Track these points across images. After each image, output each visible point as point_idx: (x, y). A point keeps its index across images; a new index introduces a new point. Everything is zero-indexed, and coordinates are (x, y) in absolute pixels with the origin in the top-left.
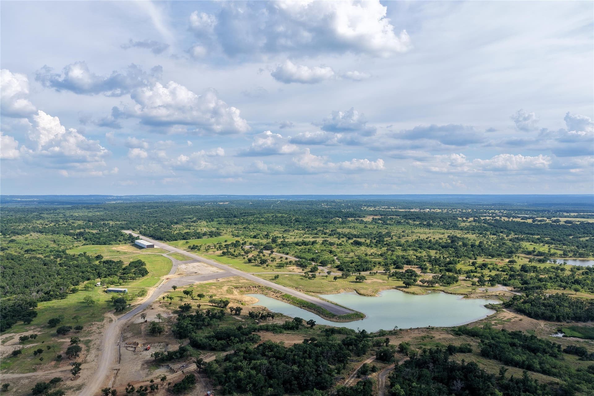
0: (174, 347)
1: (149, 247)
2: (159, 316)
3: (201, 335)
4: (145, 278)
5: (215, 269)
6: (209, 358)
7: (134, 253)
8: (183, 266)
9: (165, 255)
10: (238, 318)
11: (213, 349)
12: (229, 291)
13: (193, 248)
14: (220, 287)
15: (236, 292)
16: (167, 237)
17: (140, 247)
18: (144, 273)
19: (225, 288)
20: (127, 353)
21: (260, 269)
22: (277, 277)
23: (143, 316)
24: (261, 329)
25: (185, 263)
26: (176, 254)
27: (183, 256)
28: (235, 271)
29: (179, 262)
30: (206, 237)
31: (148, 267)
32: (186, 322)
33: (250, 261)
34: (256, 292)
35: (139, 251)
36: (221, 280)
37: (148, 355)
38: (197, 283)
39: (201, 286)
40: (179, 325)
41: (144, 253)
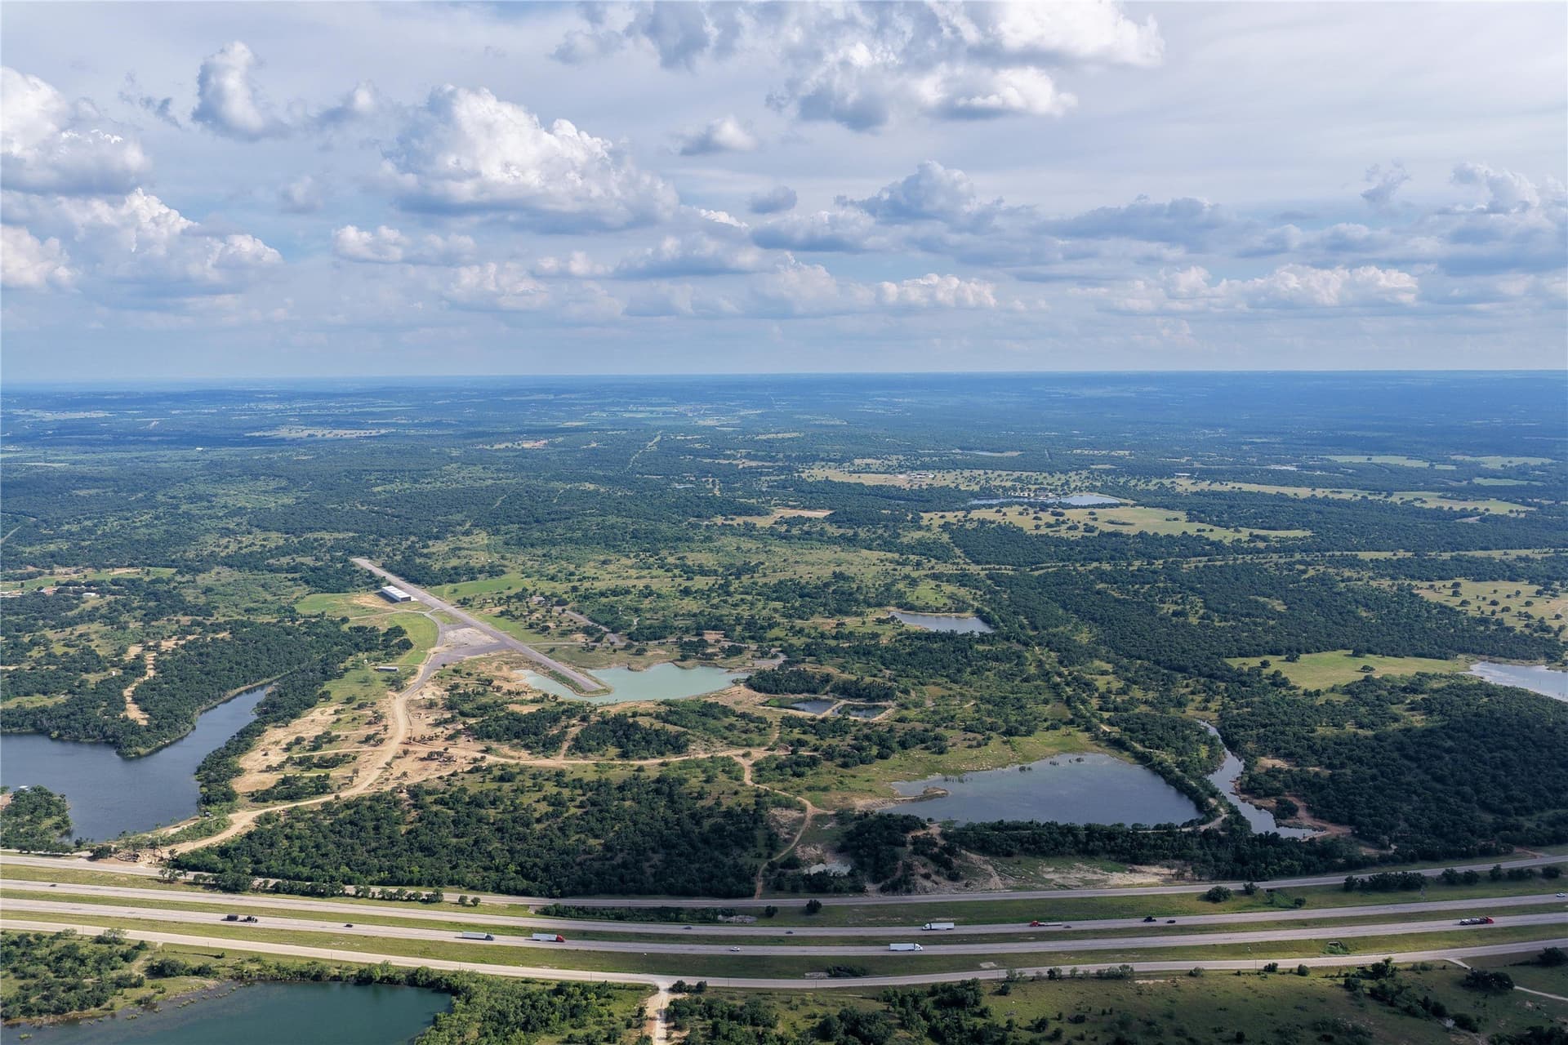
0: (448, 715)
1: (404, 599)
2: (434, 694)
3: (467, 707)
4: (411, 651)
5: (488, 638)
6: (472, 721)
7: (385, 611)
8: (451, 634)
9: (427, 615)
10: (498, 694)
11: (474, 716)
12: (499, 668)
13: (464, 603)
14: (490, 663)
15: (505, 668)
16: (427, 578)
17: (392, 600)
18: (407, 645)
19: (495, 664)
20: (415, 720)
21: (540, 637)
22: (552, 650)
23: (422, 694)
24: (512, 703)
25: (454, 629)
26: (441, 613)
27: (450, 615)
28: (511, 641)
29: (446, 627)
30: (482, 576)
31: (410, 635)
32: (456, 699)
33: (531, 626)
34: (526, 668)
35: (391, 607)
36: (492, 654)
37: (431, 720)
38: (467, 658)
39: (470, 662)
40: (450, 700)
41: (401, 611)
